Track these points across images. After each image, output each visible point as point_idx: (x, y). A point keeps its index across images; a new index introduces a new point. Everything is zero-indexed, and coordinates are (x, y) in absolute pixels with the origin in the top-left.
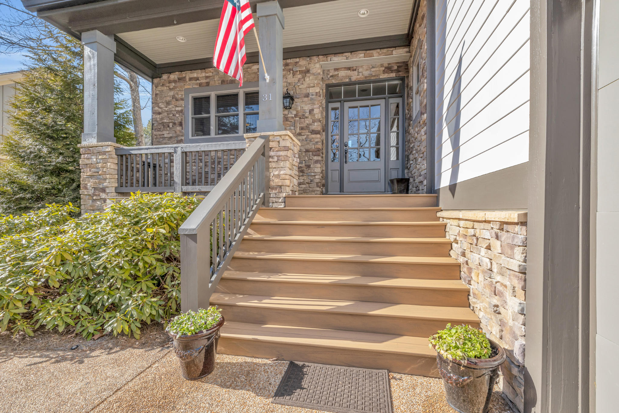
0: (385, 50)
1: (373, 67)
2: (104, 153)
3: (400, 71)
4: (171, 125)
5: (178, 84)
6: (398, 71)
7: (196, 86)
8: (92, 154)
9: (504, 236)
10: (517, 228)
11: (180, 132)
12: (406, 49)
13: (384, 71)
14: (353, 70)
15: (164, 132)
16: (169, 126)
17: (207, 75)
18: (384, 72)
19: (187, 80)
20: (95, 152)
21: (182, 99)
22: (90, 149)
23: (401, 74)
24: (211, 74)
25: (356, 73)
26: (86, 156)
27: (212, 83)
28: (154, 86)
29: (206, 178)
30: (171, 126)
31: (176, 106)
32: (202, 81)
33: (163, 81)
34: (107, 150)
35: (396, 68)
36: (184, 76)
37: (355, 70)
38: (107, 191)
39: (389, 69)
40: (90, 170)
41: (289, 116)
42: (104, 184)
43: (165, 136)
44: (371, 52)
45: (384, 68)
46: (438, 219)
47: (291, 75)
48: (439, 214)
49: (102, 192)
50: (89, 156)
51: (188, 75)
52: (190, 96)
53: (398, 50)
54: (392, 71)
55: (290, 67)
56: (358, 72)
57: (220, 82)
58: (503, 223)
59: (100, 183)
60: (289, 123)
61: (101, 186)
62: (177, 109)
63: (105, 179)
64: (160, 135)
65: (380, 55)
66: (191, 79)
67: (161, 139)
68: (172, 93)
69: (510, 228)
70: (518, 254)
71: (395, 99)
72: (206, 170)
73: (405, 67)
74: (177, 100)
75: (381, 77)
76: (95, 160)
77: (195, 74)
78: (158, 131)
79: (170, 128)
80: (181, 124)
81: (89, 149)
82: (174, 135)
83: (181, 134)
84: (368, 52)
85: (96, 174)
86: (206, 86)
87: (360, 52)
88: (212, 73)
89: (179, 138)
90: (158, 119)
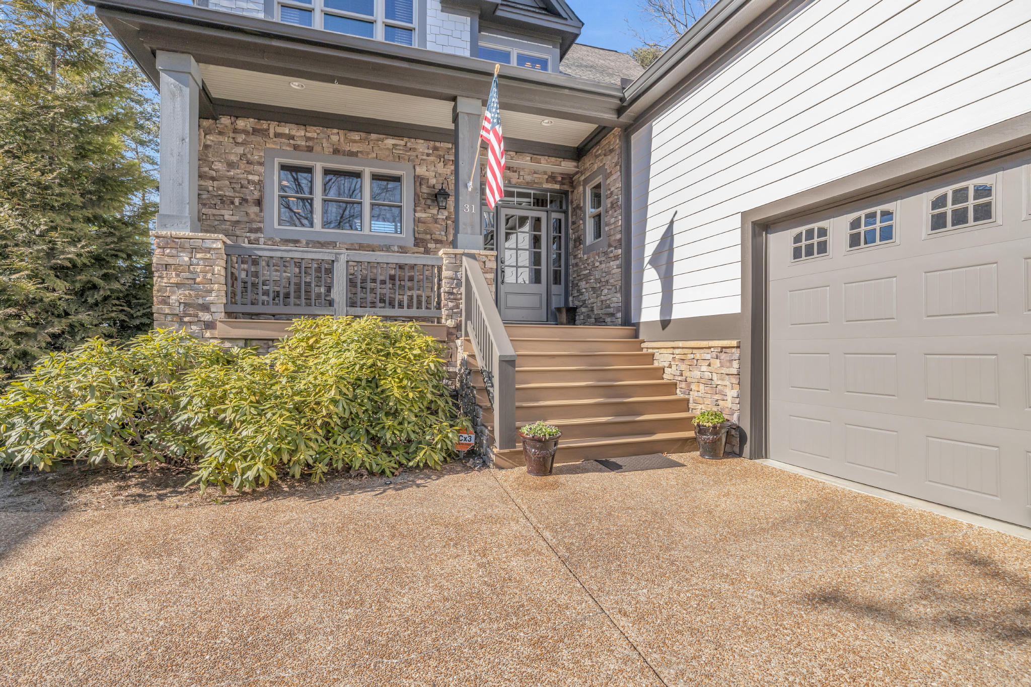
0: (553, 159)
1: (535, 173)
2: (209, 250)
3: (564, 184)
4: (237, 201)
5: (252, 138)
6: (562, 183)
7: (288, 149)
8: (179, 249)
9: (723, 356)
10: (734, 350)
11: (257, 215)
12: (575, 164)
13: (547, 179)
14: (513, 172)
15: (223, 212)
16: (233, 203)
17: (309, 135)
18: (547, 181)
19: (272, 135)
20: (187, 246)
21: (261, 164)
22: (177, 240)
23: (566, 187)
24: (315, 135)
25: (516, 175)
26: (168, 251)
27: (317, 148)
28: (202, 130)
29: (307, 292)
30: (237, 204)
31: (249, 173)
32: (299, 143)
33: (222, 126)
34: (214, 246)
35: (560, 179)
36: (265, 126)
37: (516, 172)
38: (212, 310)
39: (552, 178)
40: (177, 275)
41: (439, 217)
42: (207, 299)
43: (226, 217)
44: (538, 157)
45: (547, 177)
46: (642, 349)
47: (442, 163)
48: (643, 345)
49: (202, 310)
50: (174, 252)
51: (273, 127)
52: (277, 161)
53: (567, 163)
54: (556, 182)
55: (441, 153)
56: (519, 175)
57: (331, 150)
58: (722, 348)
59: (197, 297)
60: (438, 226)
61: (200, 301)
62: (250, 177)
63: (210, 291)
64: (214, 215)
65: (548, 163)
66: (277, 135)
67: (216, 223)
68: (240, 150)
69: (728, 350)
70: (736, 364)
71: (558, 214)
72: (308, 280)
73: (569, 180)
74: (249, 162)
75: (544, 186)
76: (186, 259)
77: (285, 129)
78: (210, 208)
79: (236, 207)
80: (259, 203)
81: (174, 241)
82: (246, 219)
83: (258, 219)
84: (535, 156)
85: (191, 282)
86: (307, 151)
87: (527, 155)
88: (318, 134)
89: (255, 226)
90: (211, 189)
